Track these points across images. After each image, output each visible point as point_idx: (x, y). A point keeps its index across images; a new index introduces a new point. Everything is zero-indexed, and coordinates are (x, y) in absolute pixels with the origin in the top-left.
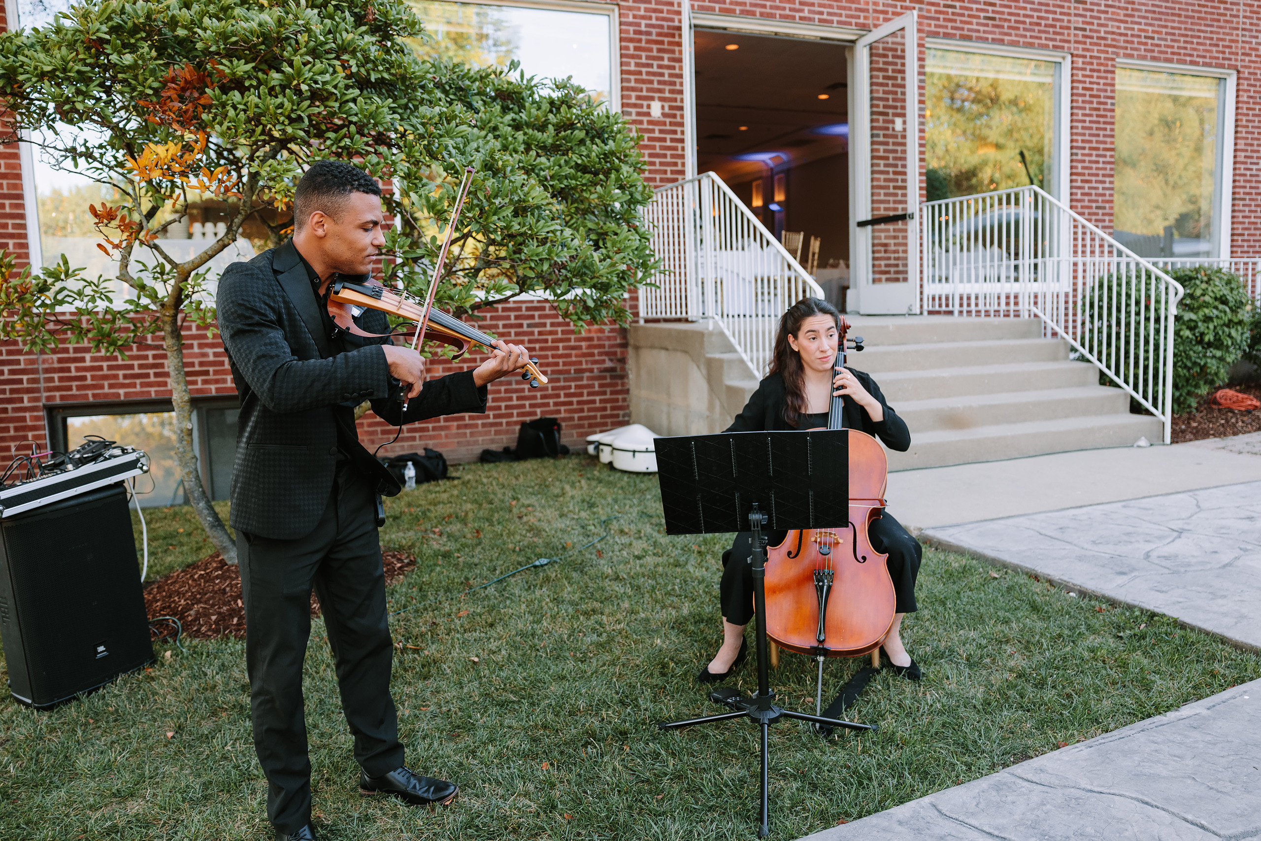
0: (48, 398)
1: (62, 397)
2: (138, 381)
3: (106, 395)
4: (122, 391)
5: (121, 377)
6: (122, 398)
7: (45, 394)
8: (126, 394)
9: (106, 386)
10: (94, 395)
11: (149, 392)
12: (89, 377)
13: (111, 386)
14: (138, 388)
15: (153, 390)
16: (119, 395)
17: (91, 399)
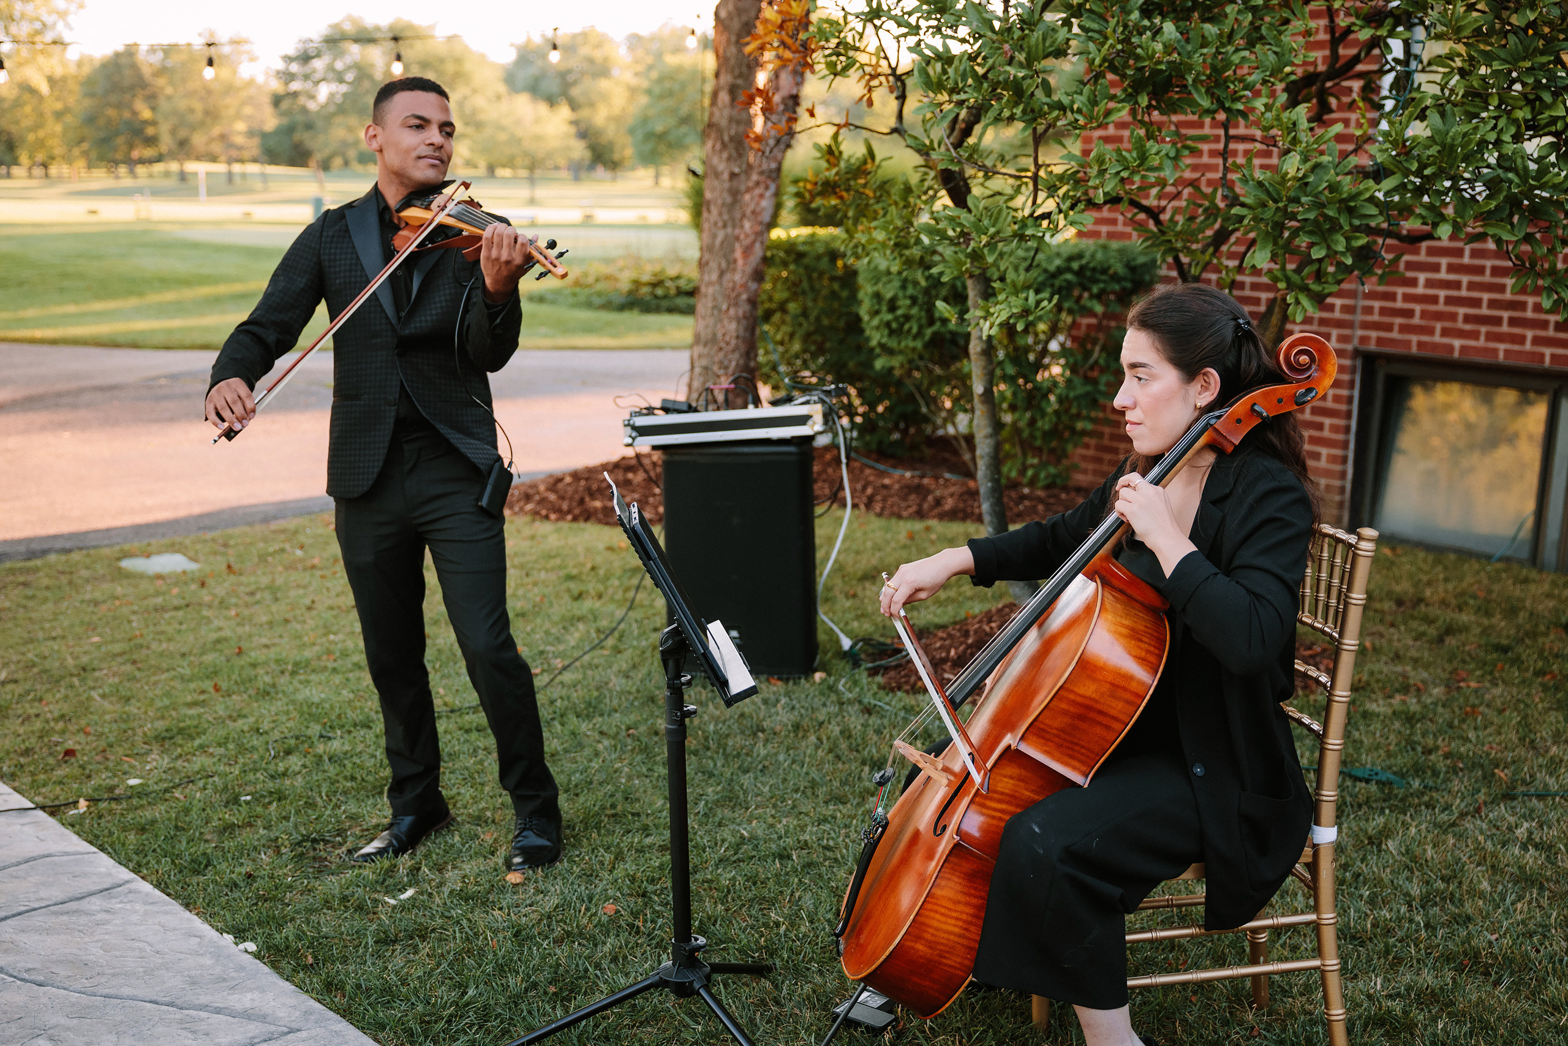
0: (1364, 340)
1: (1380, 341)
2: (1483, 329)
3: (1435, 346)
4: (1457, 343)
5: (1460, 318)
6: (1456, 354)
7: (1360, 333)
8: (1463, 349)
9: (1438, 331)
10: (1420, 344)
11: (1495, 351)
12: (1418, 314)
13: (1445, 332)
14: (1481, 342)
15: (1502, 347)
16: (1451, 348)
17: (1414, 350)
